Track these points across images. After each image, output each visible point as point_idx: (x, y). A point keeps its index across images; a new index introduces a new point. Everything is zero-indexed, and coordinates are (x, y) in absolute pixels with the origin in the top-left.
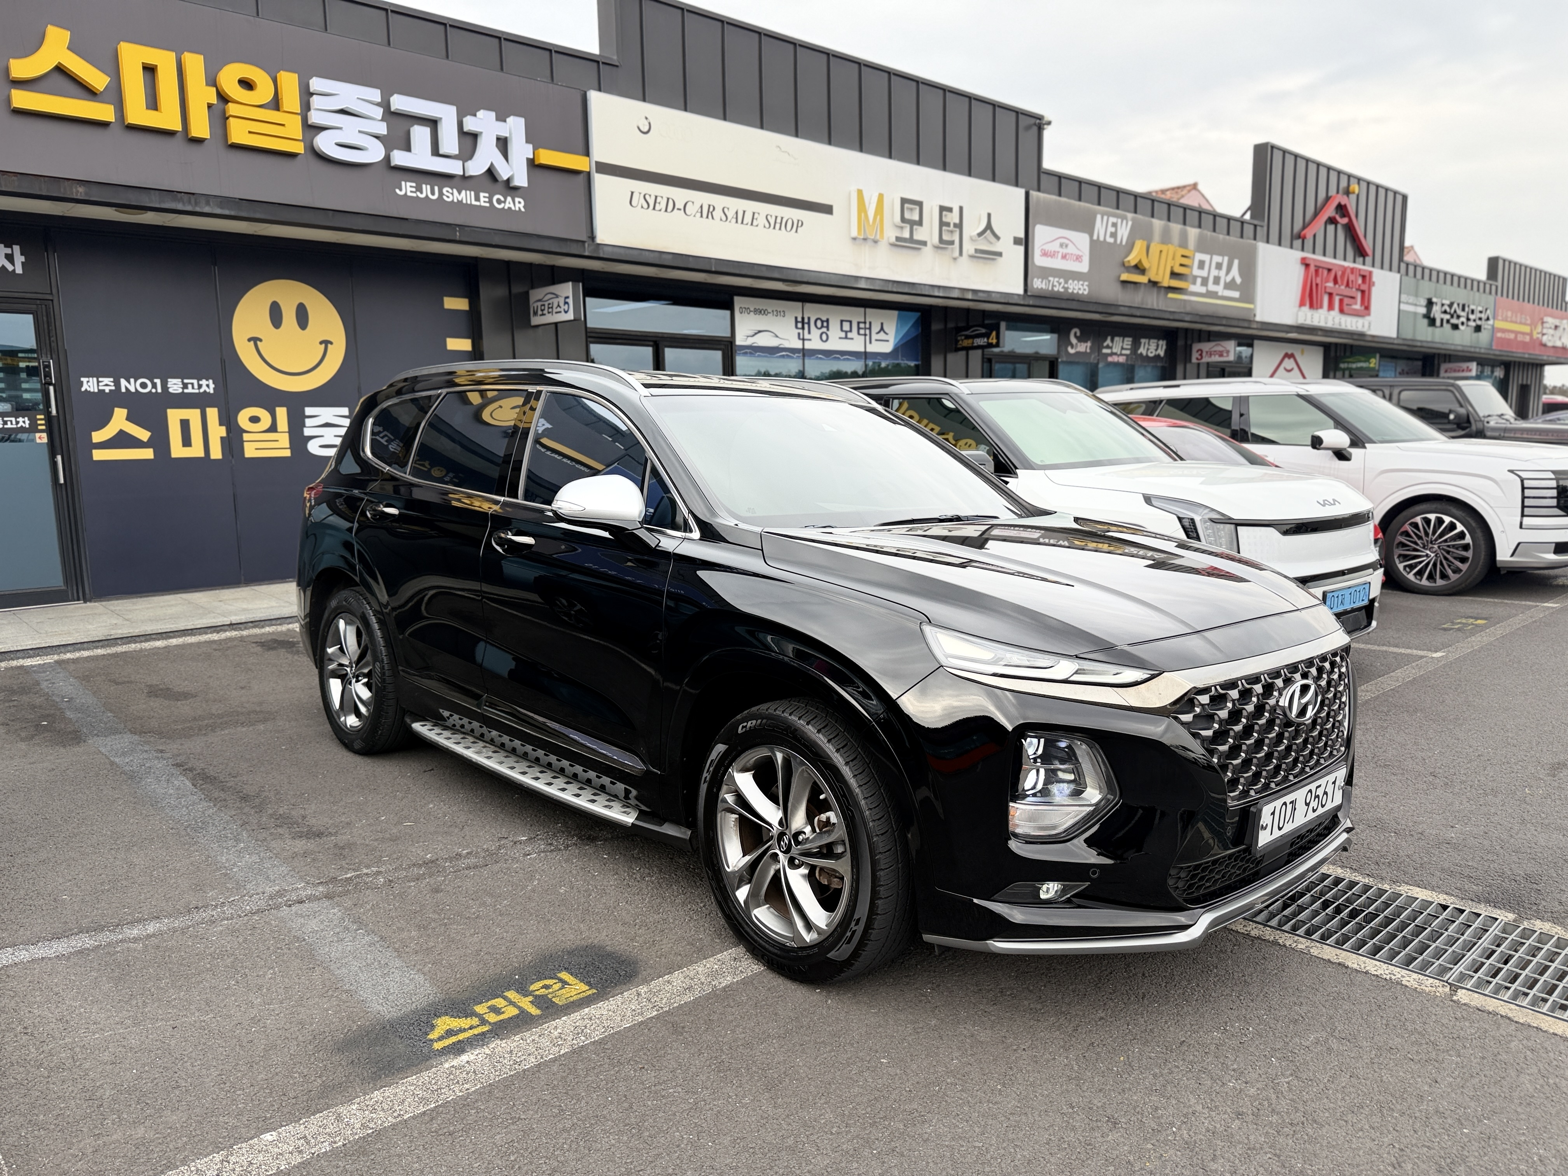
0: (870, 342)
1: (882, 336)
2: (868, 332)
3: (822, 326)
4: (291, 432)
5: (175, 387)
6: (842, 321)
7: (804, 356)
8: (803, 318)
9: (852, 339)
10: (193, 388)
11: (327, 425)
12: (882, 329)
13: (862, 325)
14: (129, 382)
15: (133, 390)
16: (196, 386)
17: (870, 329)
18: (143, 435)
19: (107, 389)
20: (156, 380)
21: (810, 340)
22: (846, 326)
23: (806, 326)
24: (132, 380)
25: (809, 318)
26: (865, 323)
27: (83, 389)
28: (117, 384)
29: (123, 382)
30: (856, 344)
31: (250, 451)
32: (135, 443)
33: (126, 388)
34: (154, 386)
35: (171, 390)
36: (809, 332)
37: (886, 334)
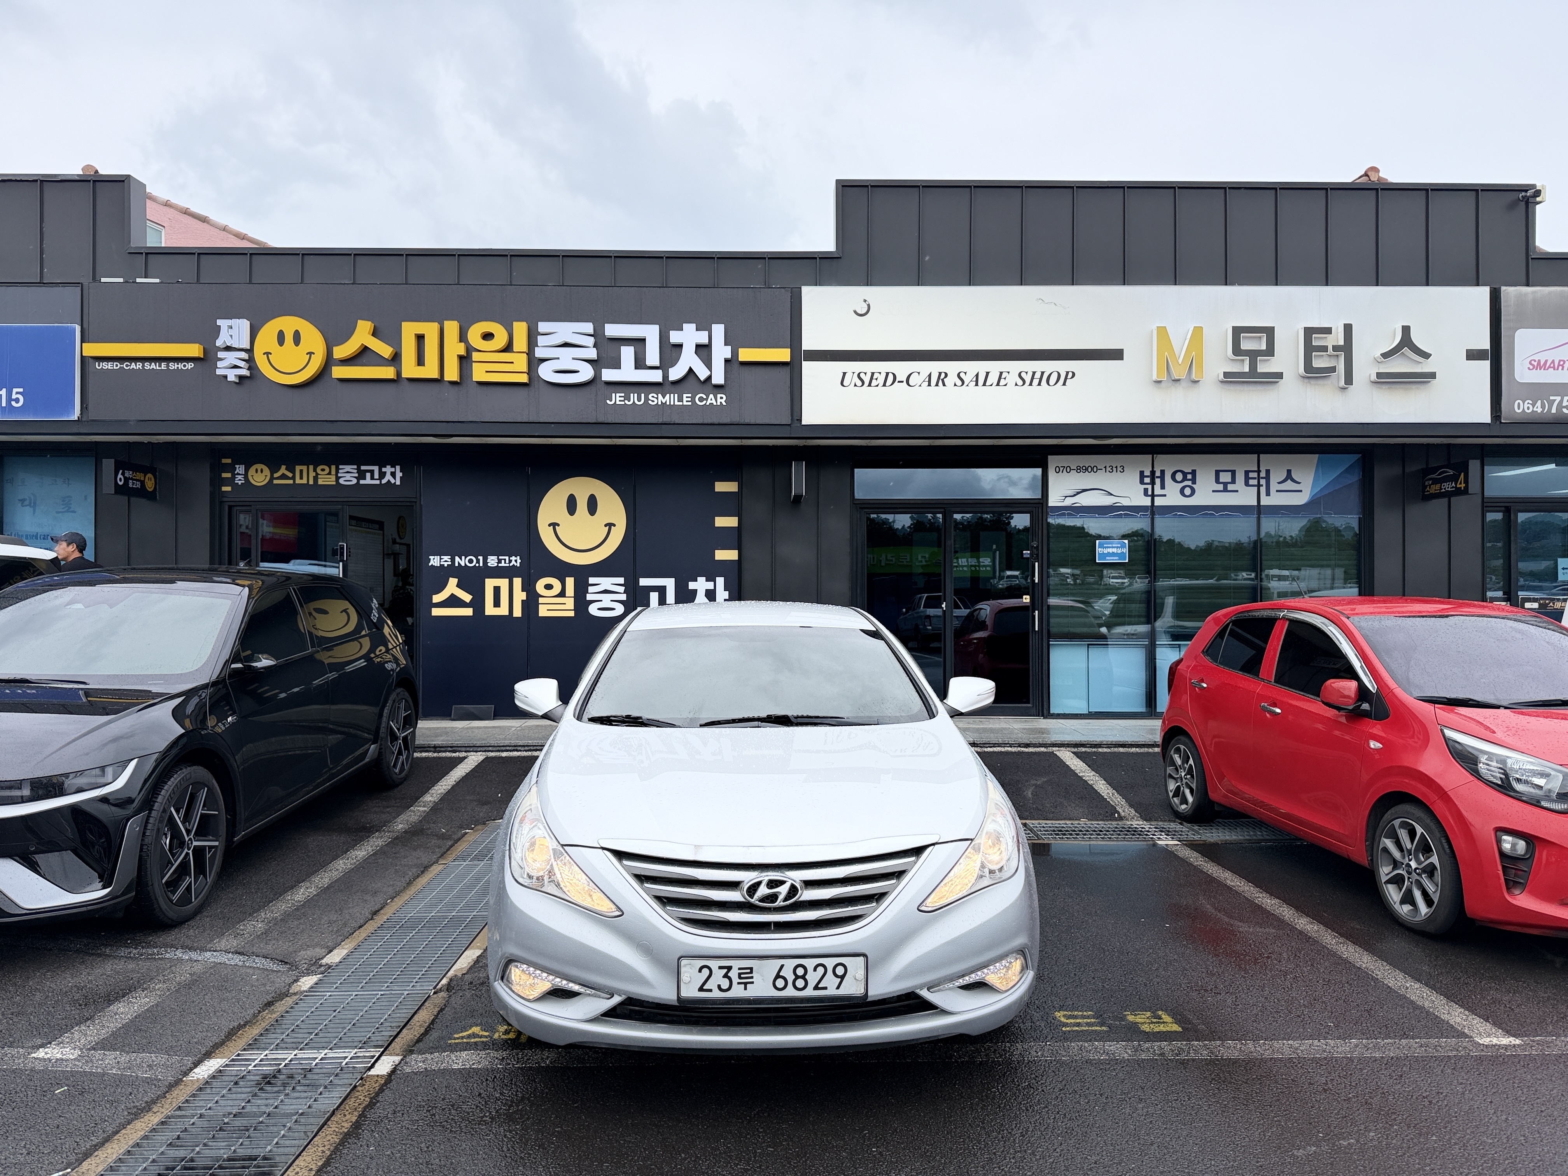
0: (1268, 494)
1: (1289, 485)
2: (1263, 482)
3: (1185, 479)
4: (575, 597)
5: (493, 562)
6: (1217, 473)
7: (1153, 514)
8: (1153, 473)
9: (1237, 491)
10: (505, 563)
11: (606, 592)
12: (1289, 476)
13: (1251, 475)
14: (461, 559)
15: (463, 565)
16: (507, 562)
17: (1267, 478)
18: (467, 597)
19: (446, 564)
20: (479, 557)
21: (1165, 495)
22: (1225, 477)
23: (1158, 481)
24: (463, 557)
25: (1163, 472)
26: (1259, 471)
27: (430, 564)
28: (453, 560)
29: (457, 559)
30: (1245, 496)
31: (543, 612)
32: (460, 603)
33: (459, 563)
34: (478, 561)
35: (489, 564)
36: (1163, 487)
37: (1299, 483)
